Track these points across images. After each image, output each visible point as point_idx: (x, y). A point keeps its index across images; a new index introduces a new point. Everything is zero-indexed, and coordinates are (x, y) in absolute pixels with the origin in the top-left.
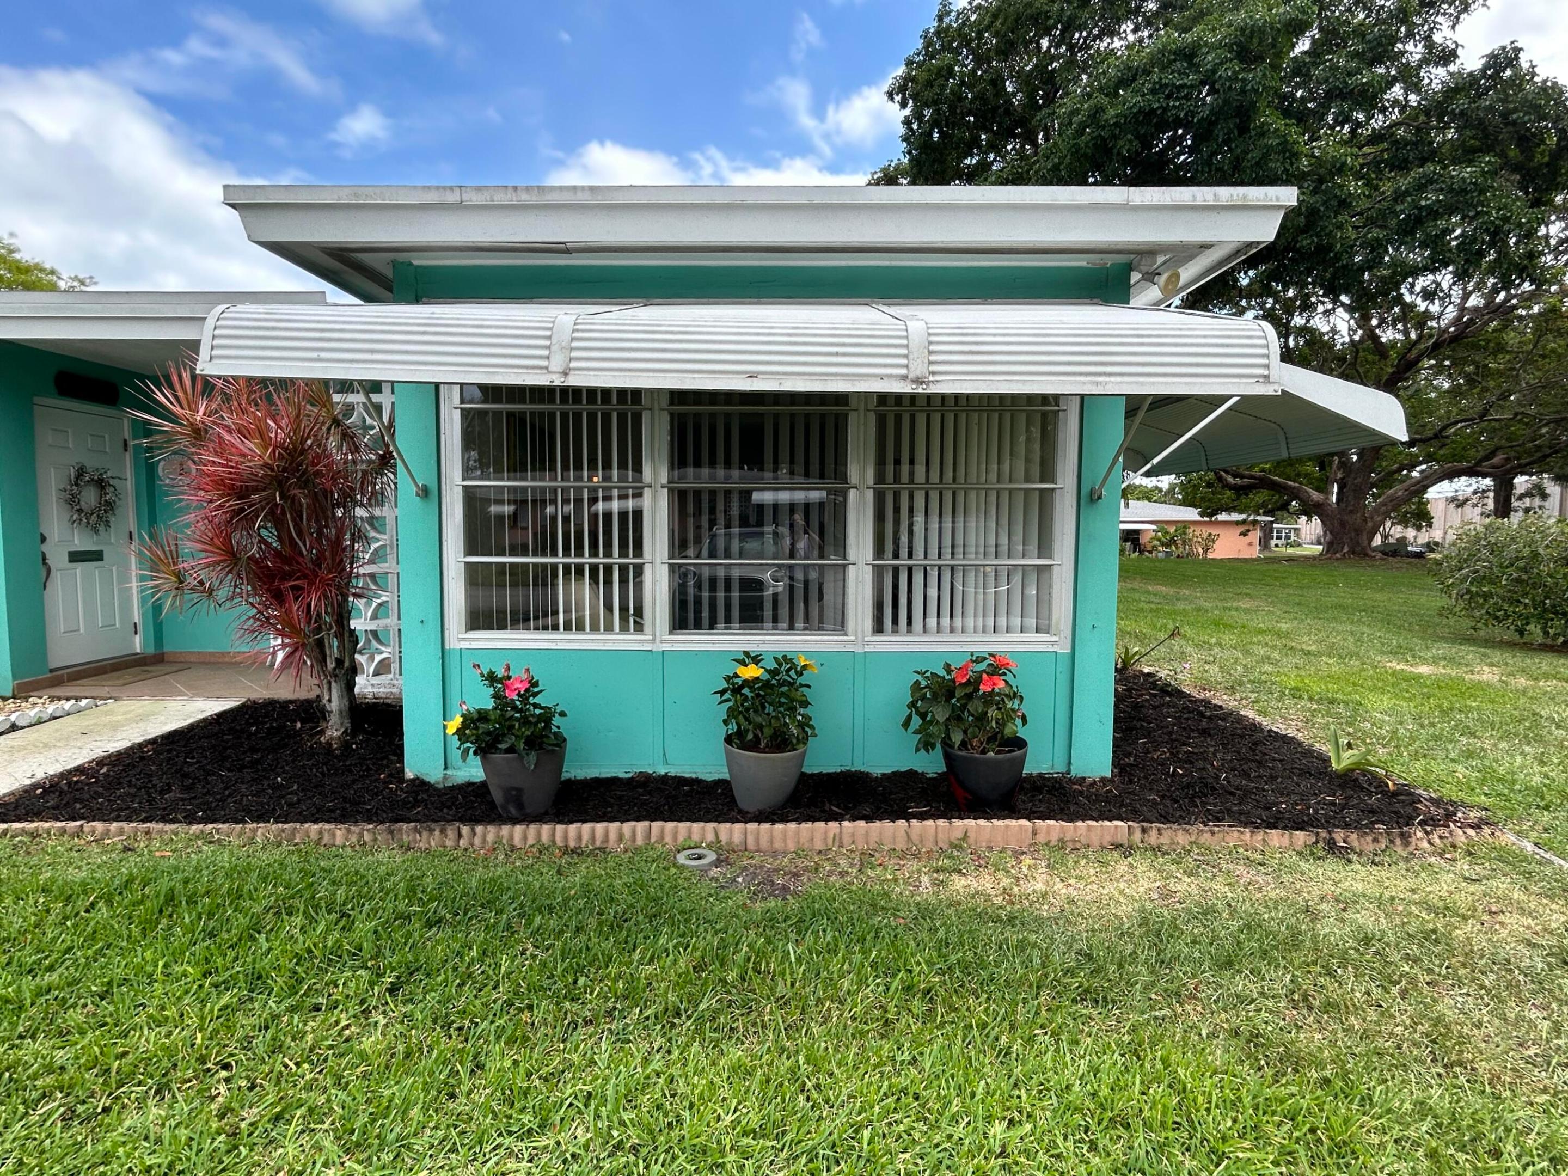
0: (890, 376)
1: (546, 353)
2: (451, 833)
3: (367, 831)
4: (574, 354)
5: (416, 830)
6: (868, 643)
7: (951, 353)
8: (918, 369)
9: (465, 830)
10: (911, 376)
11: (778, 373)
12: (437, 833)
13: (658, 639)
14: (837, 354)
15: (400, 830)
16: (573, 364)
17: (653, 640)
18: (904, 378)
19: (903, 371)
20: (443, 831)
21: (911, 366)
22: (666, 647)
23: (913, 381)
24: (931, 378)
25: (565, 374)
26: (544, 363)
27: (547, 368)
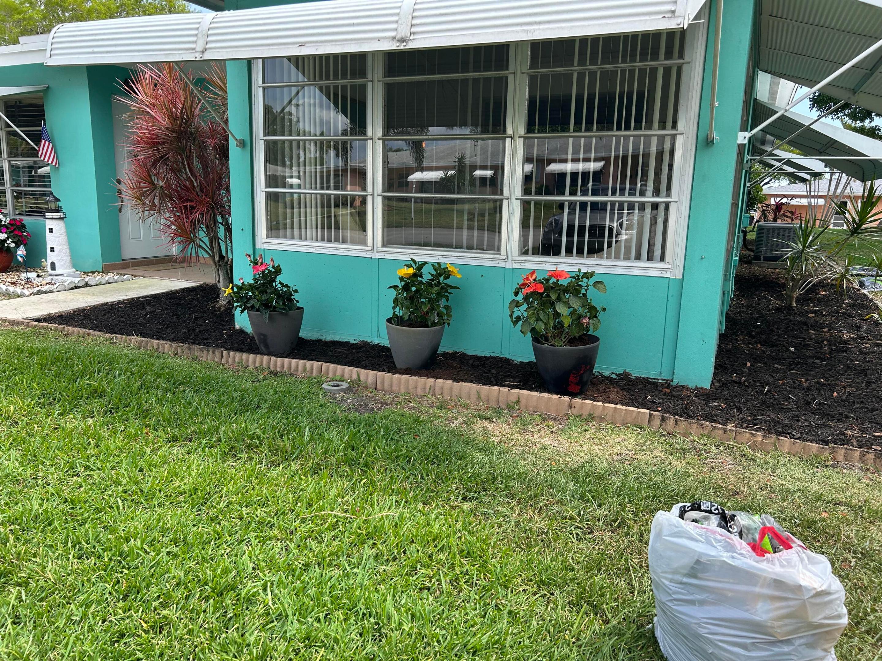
0: (385, 38)
1: (194, 39)
2: (218, 354)
3: (179, 347)
4: (210, 39)
5: (201, 350)
6: (515, 261)
7: (427, 16)
8: (404, 32)
9: (225, 353)
10: (398, 37)
11: (316, 42)
12: (210, 353)
13: (375, 251)
14: (354, 25)
15: (194, 349)
16: (209, 46)
17: (372, 250)
18: (394, 38)
19: (393, 34)
20: (214, 352)
21: (399, 29)
22: (381, 256)
23: (398, 41)
24: (412, 37)
25: (203, 52)
26: (192, 46)
27: (194, 49)
